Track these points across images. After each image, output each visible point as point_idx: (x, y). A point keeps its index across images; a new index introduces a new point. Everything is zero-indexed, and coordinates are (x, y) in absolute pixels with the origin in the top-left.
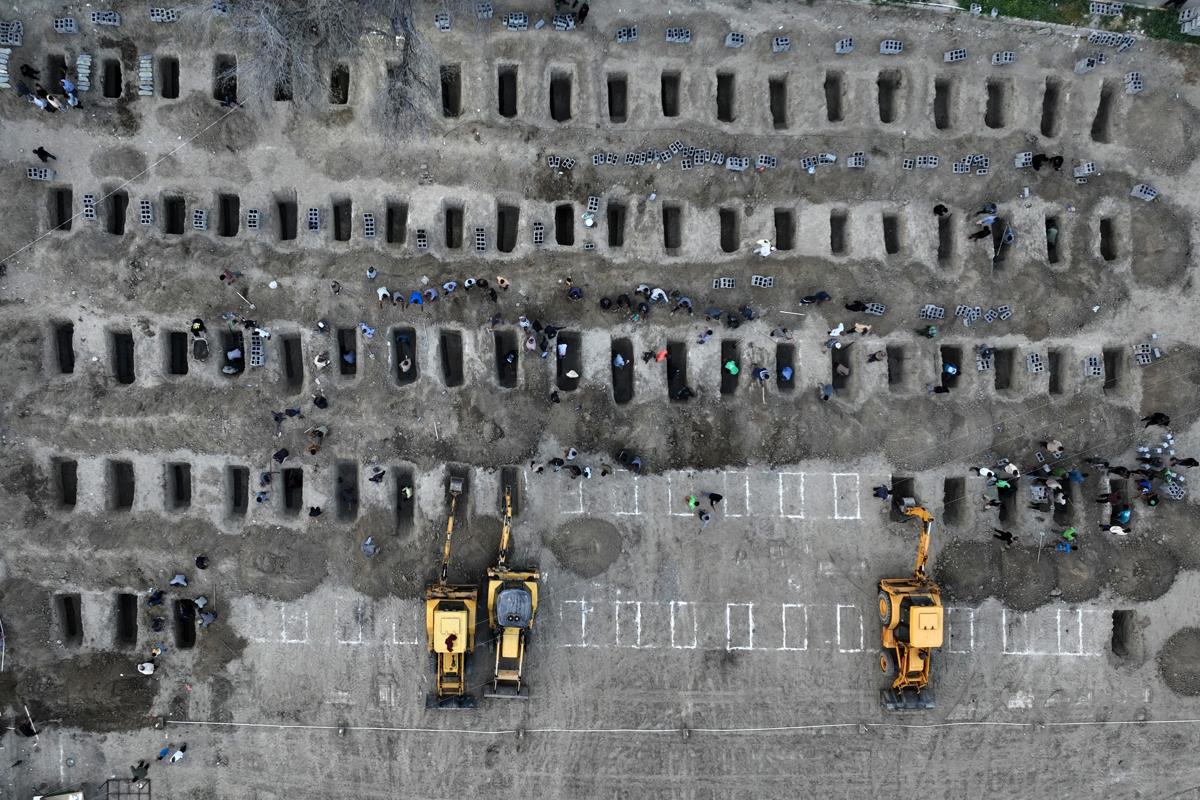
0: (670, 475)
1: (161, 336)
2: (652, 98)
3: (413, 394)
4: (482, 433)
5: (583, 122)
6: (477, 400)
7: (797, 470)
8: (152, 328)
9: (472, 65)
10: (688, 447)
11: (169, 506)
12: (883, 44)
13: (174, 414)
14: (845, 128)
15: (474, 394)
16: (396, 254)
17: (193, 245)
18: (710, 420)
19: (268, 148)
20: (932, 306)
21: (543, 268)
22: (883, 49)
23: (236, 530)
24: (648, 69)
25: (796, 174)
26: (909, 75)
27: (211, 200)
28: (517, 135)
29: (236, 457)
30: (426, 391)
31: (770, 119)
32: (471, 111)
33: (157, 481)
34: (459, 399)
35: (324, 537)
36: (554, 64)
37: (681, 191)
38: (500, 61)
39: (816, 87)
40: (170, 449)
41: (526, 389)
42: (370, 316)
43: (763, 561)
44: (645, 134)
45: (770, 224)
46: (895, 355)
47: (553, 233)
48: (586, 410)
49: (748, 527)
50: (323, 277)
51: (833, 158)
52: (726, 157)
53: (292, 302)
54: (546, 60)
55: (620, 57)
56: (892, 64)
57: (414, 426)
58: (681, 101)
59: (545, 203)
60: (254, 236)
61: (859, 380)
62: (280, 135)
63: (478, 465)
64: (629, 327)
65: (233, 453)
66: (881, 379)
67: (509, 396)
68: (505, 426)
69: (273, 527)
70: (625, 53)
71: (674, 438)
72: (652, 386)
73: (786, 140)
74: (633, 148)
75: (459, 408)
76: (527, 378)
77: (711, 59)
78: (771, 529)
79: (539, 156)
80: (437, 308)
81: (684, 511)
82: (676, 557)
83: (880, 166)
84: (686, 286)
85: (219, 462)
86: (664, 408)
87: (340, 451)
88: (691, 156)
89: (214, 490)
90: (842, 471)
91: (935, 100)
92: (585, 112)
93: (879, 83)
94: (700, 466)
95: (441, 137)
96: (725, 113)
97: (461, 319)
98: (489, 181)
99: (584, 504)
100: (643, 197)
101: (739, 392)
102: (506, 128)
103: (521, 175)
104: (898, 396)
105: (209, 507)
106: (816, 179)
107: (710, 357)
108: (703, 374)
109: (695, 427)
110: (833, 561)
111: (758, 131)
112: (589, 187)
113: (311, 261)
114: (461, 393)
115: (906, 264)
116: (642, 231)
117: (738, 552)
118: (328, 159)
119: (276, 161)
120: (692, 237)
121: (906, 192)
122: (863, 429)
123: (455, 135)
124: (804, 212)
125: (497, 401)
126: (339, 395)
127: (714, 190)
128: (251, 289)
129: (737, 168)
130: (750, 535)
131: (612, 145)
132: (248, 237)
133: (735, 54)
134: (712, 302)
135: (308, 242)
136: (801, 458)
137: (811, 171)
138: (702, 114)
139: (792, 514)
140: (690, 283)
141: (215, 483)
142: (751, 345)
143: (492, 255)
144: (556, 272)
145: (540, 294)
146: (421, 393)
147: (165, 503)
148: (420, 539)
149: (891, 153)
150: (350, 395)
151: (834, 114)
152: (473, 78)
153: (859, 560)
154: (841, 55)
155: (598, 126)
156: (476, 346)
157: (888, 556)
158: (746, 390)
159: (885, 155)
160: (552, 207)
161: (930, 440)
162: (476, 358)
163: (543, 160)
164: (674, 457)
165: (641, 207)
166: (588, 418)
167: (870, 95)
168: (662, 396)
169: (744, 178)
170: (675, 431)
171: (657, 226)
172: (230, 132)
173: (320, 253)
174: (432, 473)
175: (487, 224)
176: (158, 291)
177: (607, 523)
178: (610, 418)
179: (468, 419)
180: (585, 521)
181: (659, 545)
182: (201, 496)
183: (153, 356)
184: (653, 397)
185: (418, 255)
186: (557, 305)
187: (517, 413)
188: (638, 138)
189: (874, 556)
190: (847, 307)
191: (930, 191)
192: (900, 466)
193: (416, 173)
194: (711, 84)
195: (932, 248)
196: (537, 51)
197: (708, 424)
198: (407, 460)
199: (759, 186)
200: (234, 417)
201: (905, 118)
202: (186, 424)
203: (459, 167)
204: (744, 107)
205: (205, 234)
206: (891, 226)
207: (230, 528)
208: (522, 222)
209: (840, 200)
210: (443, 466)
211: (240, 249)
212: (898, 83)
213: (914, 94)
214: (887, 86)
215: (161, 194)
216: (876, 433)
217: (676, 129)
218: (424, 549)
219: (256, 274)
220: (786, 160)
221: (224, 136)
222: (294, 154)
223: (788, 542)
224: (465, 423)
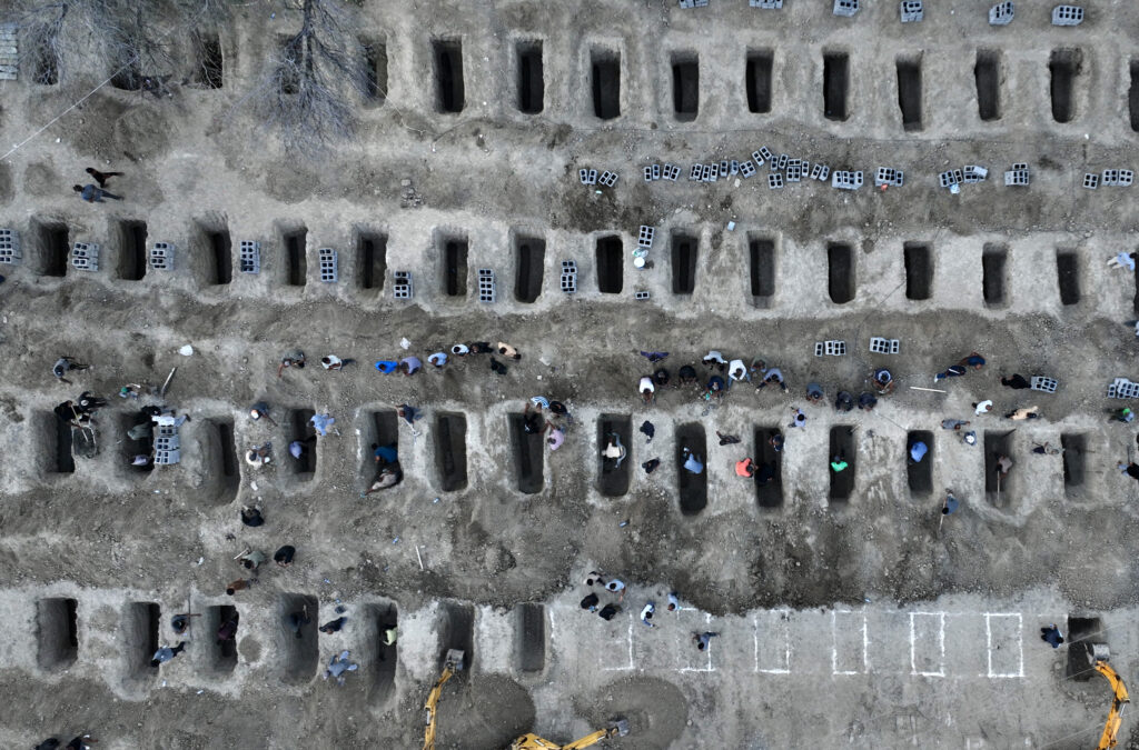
0: (756, 616)
1: (34, 422)
2: (732, 87)
3: (390, 505)
4: (483, 561)
5: (634, 120)
6: (481, 513)
7: (937, 608)
8: (19, 410)
9: (475, 39)
10: (780, 578)
11: (47, 660)
12: (1056, 11)
13: (44, 534)
14: (1003, 130)
15: (478, 502)
16: (369, 305)
17: (76, 292)
18: (810, 541)
19: (186, 155)
20: (1124, 381)
21: (575, 327)
22: (1056, 19)
23: (140, 696)
24: (725, 46)
25: (932, 195)
26: (1093, 54)
27: (105, 229)
28: (538, 139)
29: (140, 592)
30: (409, 499)
31: (898, 117)
32: (474, 105)
33: (27, 626)
34: (457, 510)
35: (266, 704)
36: (593, 39)
37: (771, 217)
38: (516, 34)
39: (962, 72)
40: (46, 581)
41: (553, 496)
42: (329, 393)
43: (887, 736)
44: (719, 138)
45: (898, 264)
46: (1074, 447)
47: (593, 276)
48: (635, 527)
49: (865, 688)
50: (256, 339)
51: (983, 172)
52: (833, 170)
53: (216, 374)
54: (581, 33)
55: (685, 29)
56: (1069, 40)
57: (387, 551)
58: (774, 91)
59: (578, 235)
60: (166, 279)
61: (1023, 481)
62: (204, 138)
63: (484, 603)
64: (698, 408)
65: (136, 586)
66: (1053, 481)
67: (529, 507)
68: (517, 552)
69: (193, 691)
70: (693, 23)
71: (759, 566)
72: (731, 491)
73: (920, 147)
74: (703, 157)
75: (454, 523)
76: (554, 481)
77: (813, 32)
78: (899, 692)
79: (568, 168)
80: (424, 382)
81: (776, 667)
82: (765, 731)
83: (1050, 184)
84: (776, 353)
85: (116, 599)
86: (747, 522)
87: (286, 585)
88: (783, 170)
89: (109, 639)
90: (999, 610)
91: (1130, 90)
92: (637, 106)
93: (1052, 67)
94: (799, 604)
95: (429, 141)
96: (835, 106)
97: (459, 397)
98: (500, 203)
99: (635, 657)
100: (719, 225)
101: (854, 498)
102: (523, 129)
103: (543, 195)
104: (1077, 505)
105: (101, 663)
106: (962, 202)
107: (813, 450)
108: (803, 475)
109: (790, 553)
110: (985, 736)
111: (879, 133)
112: (640, 210)
113: (243, 316)
114: (460, 502)
115: (1089, 320)
116: (717, 273)
117: (851, 724)
118: (270, 172)
119: (197, 175)
120: (788, 282)
121: (1088, 220)
122: (1027, 553)
123: (451, 138)
124: (946, 247)
125: (509, 514)
126: (285, 504)
127: (817, 217)
128: (158, 356)
129: (848, 186)
130: (869, 700)
131: (673, 153)
132: (157, 282)
133: (848, 25)
134: (815, 374)
135: (243, 289)
136: (940, 592)
137: (955, 190)
138: (802, 110)
139: (928, 670)
140: (782, 347)
141: (110, 629)
142: (870, 433)
143: (506, 306)
144: (592, 332)
145: (569, 363)
146: (403, 501)
147: (38, 657)
148: (401, 707)
149: (1067, 164)
150: (301, 505)
151: (989, 111)
152: (477, 58)
153: (1022, 734)
154: (997, 27)
155: (654, 126)
156: (482, 435)
157: (1063, 730)
158: (864, 496)
159: (1059, 168)
160: (589, 241)
161: (1121, 570)
162: (482, 451)
163: (574, 174)
164: (760, 591)
165: (716, 240)
166: (637, 539)
167: (1038, 83)
168: (745, 505)
169: (859, 200)
170: (761, 557)
171: (739, 266)
172: (126, 132)
173: (260, 304)
174: (418, 614)
175: (498, 263)
176: (23, 358)
177: (667, 683)
178: (668, 538)
179: (465, 541)
180: (637, 681)
181: (740, 713)
182: (90, 647)
183: (22, 449)
184: (732, 507)
185: (399, 308)
186: (594, 378)
187: (537, 530)
188: (711, 144)
189: (1042, 729)
190: (1005, 382)
191: (1123, 218)
192: (1079, 603)
193: (396, 192)
194: (814, 68)
195: (1125, 298)
196: (566, 20)
197: (806, 547)
198: (384, 595)
199: (881, 211)
200: (128, 537)
201: (1088, 117)
202: (61, 548)
203: (456, 185)
204: (861, 100)
205: (95, 277)
206: (1068, 267)
207: (131, 691)
208: (549, 261)
209: (996, 230)
210: (435, 605)
211: (145, 298)
212: (1079, 66)
213: (1101, 81)
214: (1063, 71)
215: (33, 220)
216: (1046, 558)
217: (765, 130)
218: (405, 722)
219: (163, 335)
220: (919, 175)
221: (118, 138)
222: (222, 164)
223: (922, 709)
224: (461, 546)
